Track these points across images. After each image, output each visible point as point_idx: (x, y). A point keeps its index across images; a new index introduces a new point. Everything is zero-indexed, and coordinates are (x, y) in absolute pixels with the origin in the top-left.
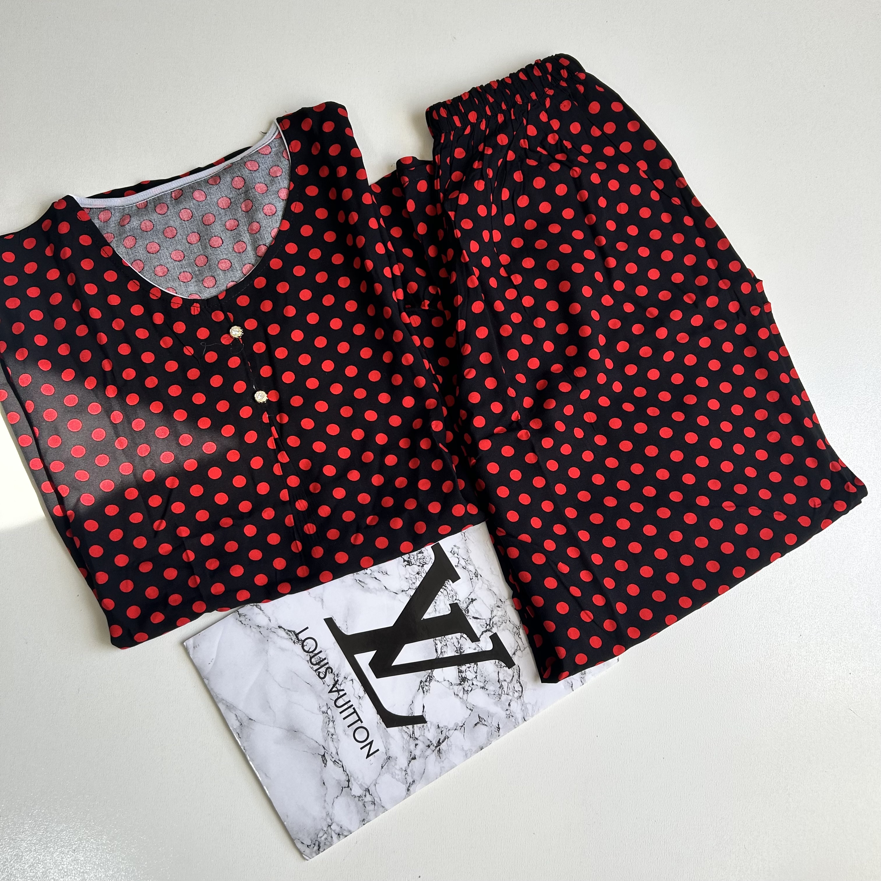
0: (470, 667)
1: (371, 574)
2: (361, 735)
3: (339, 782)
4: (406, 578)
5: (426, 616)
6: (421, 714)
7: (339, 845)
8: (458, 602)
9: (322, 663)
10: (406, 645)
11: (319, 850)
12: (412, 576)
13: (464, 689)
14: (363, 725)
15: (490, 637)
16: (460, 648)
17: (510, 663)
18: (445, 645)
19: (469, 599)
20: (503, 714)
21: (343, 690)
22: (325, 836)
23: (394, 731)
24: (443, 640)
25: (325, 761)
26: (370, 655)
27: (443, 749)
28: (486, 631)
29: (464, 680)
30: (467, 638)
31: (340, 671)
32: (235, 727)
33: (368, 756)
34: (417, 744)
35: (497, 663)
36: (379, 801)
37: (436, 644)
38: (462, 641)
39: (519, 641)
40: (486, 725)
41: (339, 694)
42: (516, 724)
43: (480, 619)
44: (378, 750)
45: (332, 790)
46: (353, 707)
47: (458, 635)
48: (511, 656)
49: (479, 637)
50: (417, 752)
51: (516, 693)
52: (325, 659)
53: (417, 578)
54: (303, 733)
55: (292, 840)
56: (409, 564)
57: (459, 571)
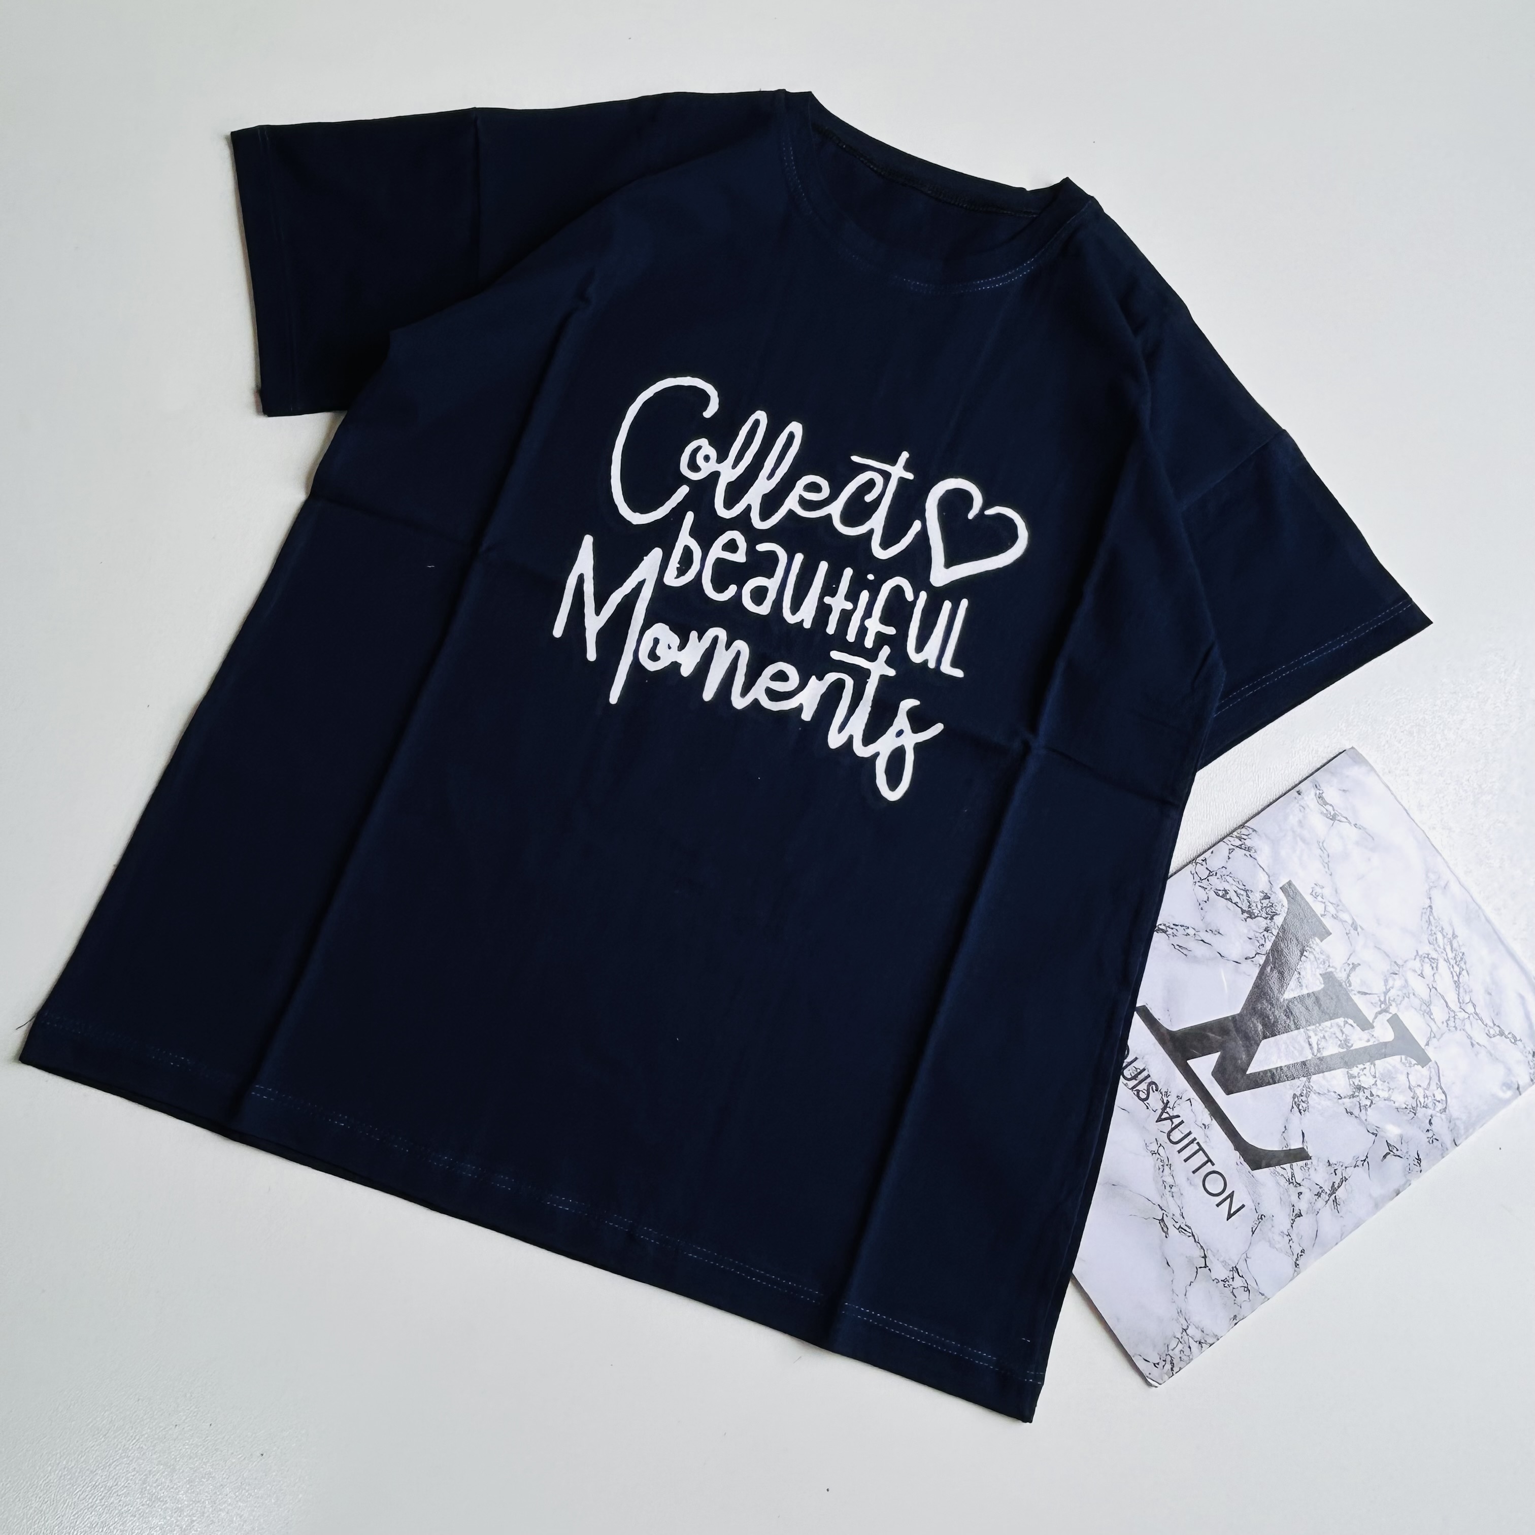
0: (1365, 1068)
1: (1195, 934)
2: (1215, 1185)
3: (1190, 1260)
4: (1250, 939)
5: (1288, 995)
6: (1301, 1146)
7: (1203, 1359)
8: (1332, 970)
9: (1141, 1077)
10: (1264, 1042)
11: (1172, 1369)
12: (1257, 935)
13: (1360, 1104)
14: (1215, 1168)
15: (1388, 1021)
16: (1346, 1041)
17: (1423, 1060)
18: (1322, 1036)
19: (1349, 964)
20: (1424, 1137)
21: (1178, 1116)
22: (1180, 1346)
23: (1263, 1174)
24: (1318, 1030)
25: (1165, 1230)
26: (1213, 1059)
27: (1340, 1196)
28: (1380, 1013)
29: (1359, 1088)
30: (1355, 1025)
31: (1169, 1086)
33: (1230, 1216)
34: (1301, 1193)
35: (1403, 1060)
36: (1254, 1285)
37: (1310, 1037)
38: (1347, 1030)
39: (1432, 1024)
40: (1399, 1156)
41: (1172, 1123)
42: (1444, 1151)
43: (1370, 994)
44: (1243, 1206)
45: (1183, 1275)
46: (1196, 1142)
47: (1340, 1021)
48: (1423, 1047)
49: (1371, 1022)
50: (1302, 1205)
51: (1437, 1103)
52: (1144, 1070)
53: (1266, 937)
54: (1126, 1187)
55: (1129, 1359)
56: (1251, 916)
57: (1328, 922)
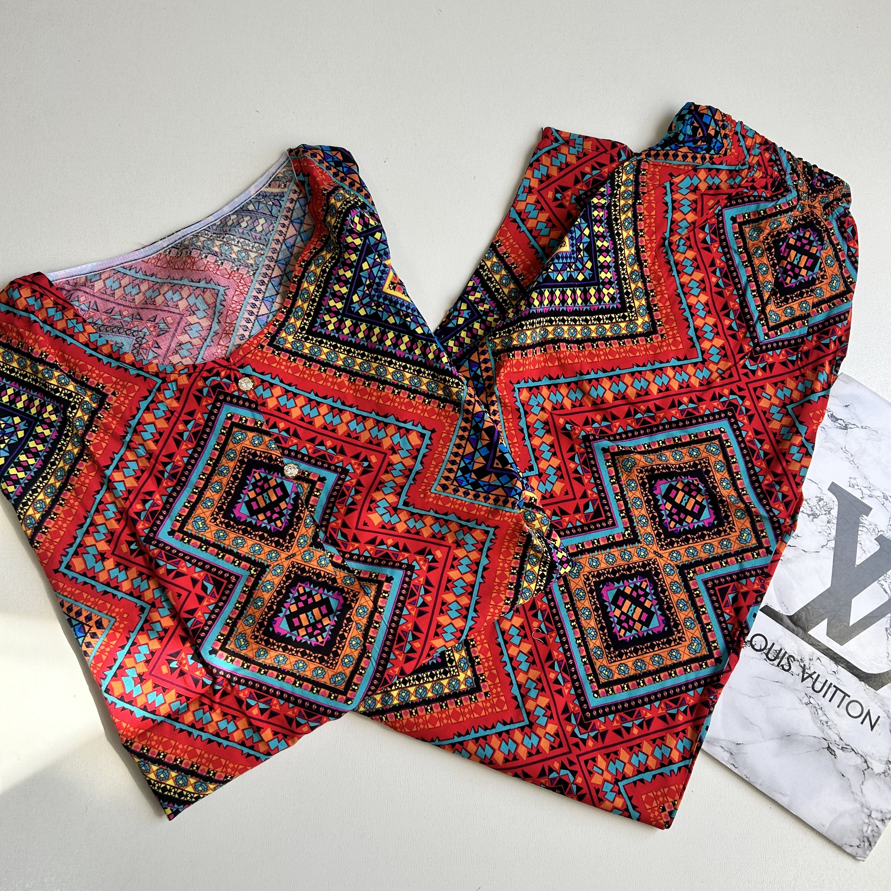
2: (855, 710)
4: (820, 532)
5: (858, 562)
7: (887, 831)
8: (882, 533)
9: (781, 655)
10: (854, 600)
11: (870, 845)
12: (824, 528)
14: (851, 699)
21: (815, 673)
22: (870, 828)
23: (885, 691)
24: (887, 578)
25: (833, 753)
26: (824, 624)
31: (802, 655)
32: (726, 759)
33: (872, 727)
37: (882, 585)
41: (813, 679)
44: (879, 717)
45: (854, 778)
46: (833, 685)
52: (781, 650)
53: (830, 527)
54: (797, 734)
55: (840, 848)
56: (815, 516)
57: (867, 501)
